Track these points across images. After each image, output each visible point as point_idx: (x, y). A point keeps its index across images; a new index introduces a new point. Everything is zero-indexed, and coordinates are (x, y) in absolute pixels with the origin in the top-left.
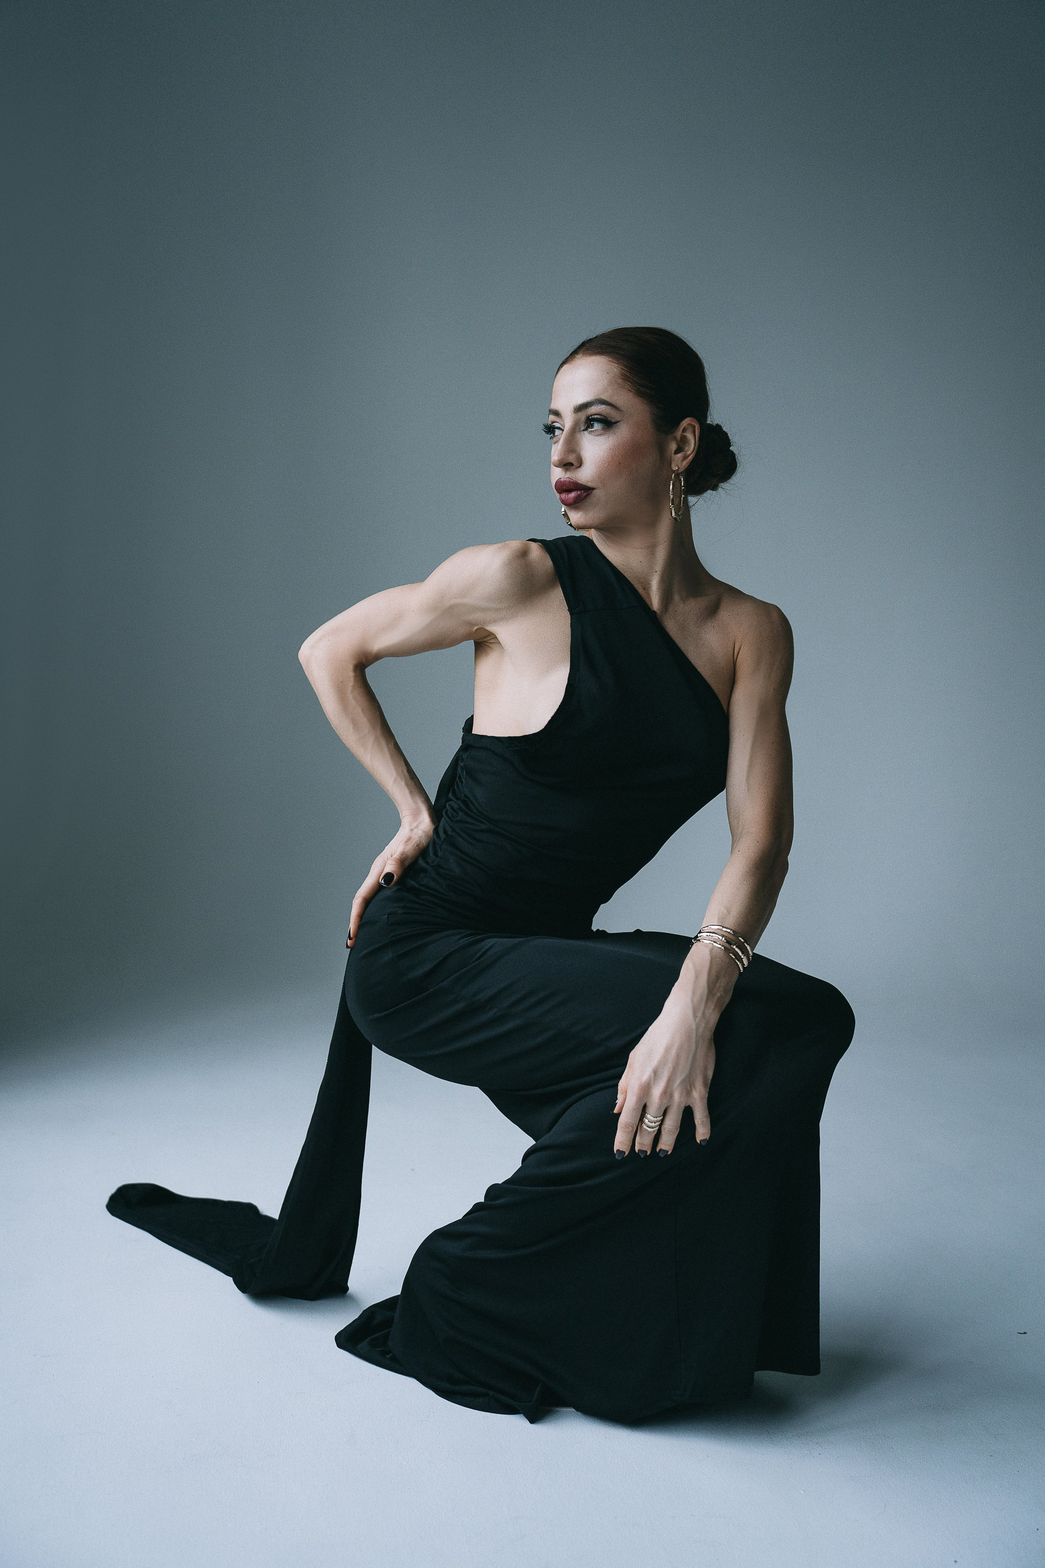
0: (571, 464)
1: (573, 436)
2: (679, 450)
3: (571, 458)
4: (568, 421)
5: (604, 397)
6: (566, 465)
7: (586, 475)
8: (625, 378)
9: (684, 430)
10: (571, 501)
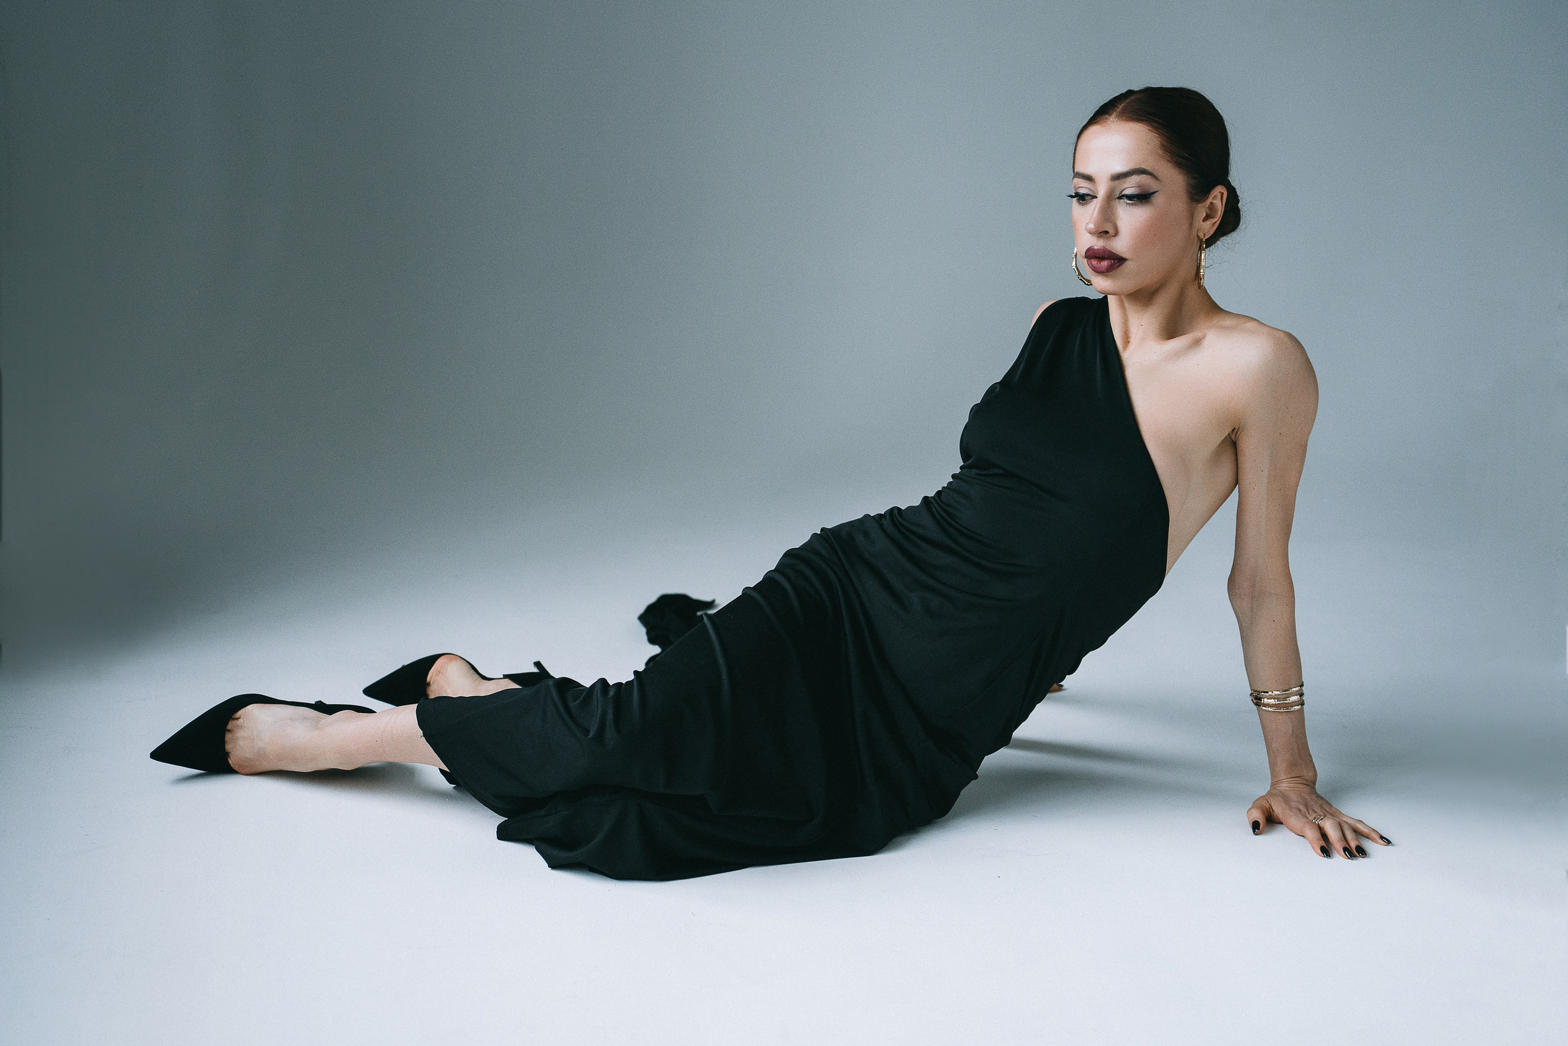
0: (1107, 232)
1: (1109, 203)
2: (1207, 217)
3: (1109, 227)
4: (1102, 190)
5: (1144, 166)
6: (1103, 234)
7: (1121, 245)
8: (1164, 147)
9: (1215, 198)
10: (1103, 269)
